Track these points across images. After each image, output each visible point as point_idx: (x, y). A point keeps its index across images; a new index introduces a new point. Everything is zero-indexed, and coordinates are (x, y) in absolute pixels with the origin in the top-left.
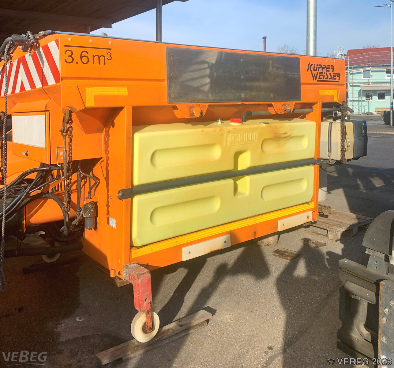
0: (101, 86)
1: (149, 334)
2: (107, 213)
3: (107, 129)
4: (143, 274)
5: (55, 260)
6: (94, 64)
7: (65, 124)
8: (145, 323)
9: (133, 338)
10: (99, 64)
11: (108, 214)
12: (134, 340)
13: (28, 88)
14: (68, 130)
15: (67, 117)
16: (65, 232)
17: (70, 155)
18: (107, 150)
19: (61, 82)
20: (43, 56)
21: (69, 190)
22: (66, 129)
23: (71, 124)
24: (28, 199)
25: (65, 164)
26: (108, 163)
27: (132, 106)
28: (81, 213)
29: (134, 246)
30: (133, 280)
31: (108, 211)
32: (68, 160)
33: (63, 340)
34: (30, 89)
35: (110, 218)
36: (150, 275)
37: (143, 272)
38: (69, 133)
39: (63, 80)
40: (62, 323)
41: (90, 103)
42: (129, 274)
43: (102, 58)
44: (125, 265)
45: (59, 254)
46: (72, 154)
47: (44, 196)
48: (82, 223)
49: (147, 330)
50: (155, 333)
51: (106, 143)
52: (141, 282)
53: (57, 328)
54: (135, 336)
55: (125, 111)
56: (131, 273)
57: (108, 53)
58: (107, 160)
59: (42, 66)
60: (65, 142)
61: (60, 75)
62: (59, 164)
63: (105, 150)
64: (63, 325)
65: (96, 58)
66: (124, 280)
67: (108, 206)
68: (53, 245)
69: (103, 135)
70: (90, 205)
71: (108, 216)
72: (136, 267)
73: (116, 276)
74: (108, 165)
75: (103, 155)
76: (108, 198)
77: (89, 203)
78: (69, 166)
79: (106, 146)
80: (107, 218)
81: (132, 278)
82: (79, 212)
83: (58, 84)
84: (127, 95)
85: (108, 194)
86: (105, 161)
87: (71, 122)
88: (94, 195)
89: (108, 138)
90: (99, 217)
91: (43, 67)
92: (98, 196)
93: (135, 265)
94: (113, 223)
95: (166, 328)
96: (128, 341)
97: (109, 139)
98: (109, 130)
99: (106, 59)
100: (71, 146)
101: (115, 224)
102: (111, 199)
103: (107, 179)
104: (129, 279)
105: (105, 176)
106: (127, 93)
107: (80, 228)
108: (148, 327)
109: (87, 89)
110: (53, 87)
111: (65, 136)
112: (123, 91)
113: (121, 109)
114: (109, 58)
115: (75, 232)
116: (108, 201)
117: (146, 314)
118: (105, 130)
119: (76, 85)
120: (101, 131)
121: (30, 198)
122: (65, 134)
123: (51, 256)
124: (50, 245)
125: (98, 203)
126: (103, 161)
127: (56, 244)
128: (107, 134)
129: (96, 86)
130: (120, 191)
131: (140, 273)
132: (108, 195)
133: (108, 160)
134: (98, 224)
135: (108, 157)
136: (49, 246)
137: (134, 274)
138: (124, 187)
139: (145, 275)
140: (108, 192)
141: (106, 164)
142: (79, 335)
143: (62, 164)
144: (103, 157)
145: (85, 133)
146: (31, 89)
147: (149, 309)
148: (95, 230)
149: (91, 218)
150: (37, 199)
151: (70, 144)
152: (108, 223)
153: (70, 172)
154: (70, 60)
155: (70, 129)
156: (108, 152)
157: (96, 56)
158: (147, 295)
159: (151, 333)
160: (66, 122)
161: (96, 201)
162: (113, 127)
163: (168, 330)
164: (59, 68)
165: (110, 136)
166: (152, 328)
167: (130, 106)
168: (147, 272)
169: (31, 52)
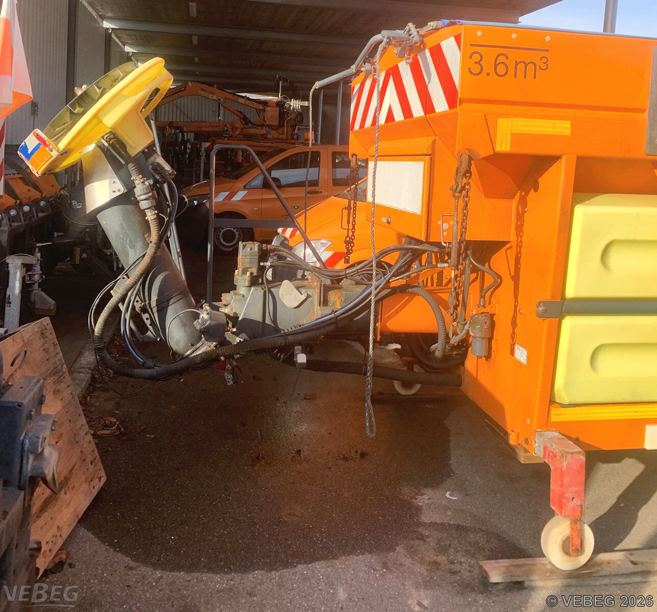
0: (524, 116)
1: (572, 559)
2: (511, 335)
3: (523, 193)
4: (572, 453)
5: (412, 392)
6: (515, 76)
7: (460, 179)
8: (568, 538)
9: (543, 555)
10: (525, 77)
11: (513, 338)
12: (545, 559)
13: (399, 116)
14: (463, 188)
15: (464, 167)
16: (438, 354)
17: (463, 230)
18: (519, 230)
19: (458, 107)
20: (430, 65)
21: (457, 287)
22: (460, 186)
23: (469, 179)
24: (386, 291)
25: (454, 243)
26: (520, 253)
27: (575, 156)
28: (466, 327)
29: (557, 401)
30: (552, 460)
31: (514, 333)
32: (459, 238)
33: (426, 521)
34: (402, 118)
35: (517, 346)
36: (584, 459)
37: (571, 451)
38: (464, 192)
39: (463, 104)
40: (424, 494)
41: (503, 146)
42: (545, 448)
43: (531, 68)
44: (538, 430)
45: (418, 386)
46: (466, 229)
47: (410, 290)
48: (464, 345)
49: (571, 550)
50: (583, 559)
51: (520, 217)
52: (566, 466)
53: (416, 499)
54: (548, 554)
55: (563, 162)
56: (548, 446)
57: (542, 57)
58: (519, 245)
59: (427, 81)
60: (456, 207)
61: (459, 95)
62: (445, 243)
63: (516, 229)
64: (426, 497)
65: (521, 67)
66: (534, 455)
67: (514, 324)
68: (411, 368)
69: (514, 203)
70: (482, 317)
71: (513, 341)
72: (558, 438)
73: (519, 444)
74: (520, 255)
75: (513, 238)
76: (515, 311)
77: (482, 313)
78: (460, 247)
79: (519, 223)
80: (511, 344)
81: (549, 455)
82: (463, 326)
83: (454, 110)
84: (570, 134)
85: (516, 304)
86: (514, 248)
87: (469, 175)
88: (490, 303)
89: (523, 209)
90: (496, 340)
91: (429, 82)
92: (497, 305)
93: (556, 434)
94: (521, 354)
95: (604, 557)
96: (533, 557)
97: (526, 211)
98: (527, 193)
99: (538, 67)
100: (465, 215)
101: (525, 358)
102: (521, 314)
103: (516, 278)
104: (544, 456)
105: (513, 274)
106: (569, 131)
107: (460, 352)
108: (573, 546)
109: (500, 120)
110: (443, 115)
111: (458, 198)
112: (562, 127)
113: (554, 159)
114: (544, 67)
115: (451, 356)
116: (514, 317)
117: (571, 524)
118: (519, 194)
119: (483, 114)
120: (512, 197)
121: (390, 290)
122: (457, 194)
123: (407, 385)
124: (407, 368)
125: (495, 316)
126: (511, 247)
127: (417, 368)
128: (523, 202)
129: (516, 116)
130: (540, 303)
131: (566, 450)
132: (516, 307)
133: (520, 247)
134: (493, 350)
135: (521, 242)
136: (405, 369)
137: (554, 449)
138: (548, 297)
139: (575, 456)
140: (516, 301)
141: (515, 253)
142: (450, 520)
143: (450, 243)
144: (511, 240)
145: (485, 197)
146: (405, 118)
147: (577, 517)
148: (487, 360)
149: (483, 338)
150: (400, 294)
151: (465, 211)
152: (512, 352)
153: (461, 257)
154: (476, 69)
155: (467, 187)
156: (521, 234)
157: (520, 62)
158: (576, 492)
159: (577, 558)
160: (462, 174)
161: (493, 313)
162: (536, 191)
163: (609, 563)
164: (458, 84)
165: (528, 207)
166: (580, 550)
167: (573, 156)
168: (579, 452)
169: (409, 59)
